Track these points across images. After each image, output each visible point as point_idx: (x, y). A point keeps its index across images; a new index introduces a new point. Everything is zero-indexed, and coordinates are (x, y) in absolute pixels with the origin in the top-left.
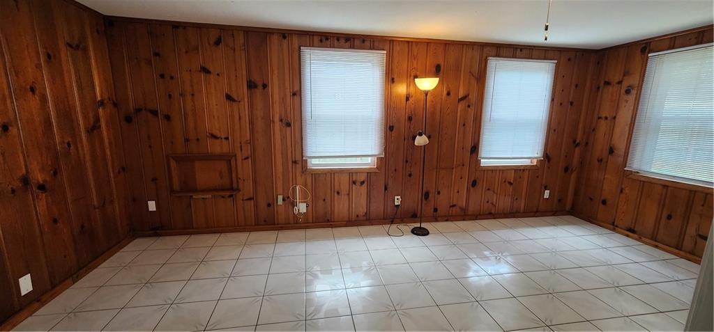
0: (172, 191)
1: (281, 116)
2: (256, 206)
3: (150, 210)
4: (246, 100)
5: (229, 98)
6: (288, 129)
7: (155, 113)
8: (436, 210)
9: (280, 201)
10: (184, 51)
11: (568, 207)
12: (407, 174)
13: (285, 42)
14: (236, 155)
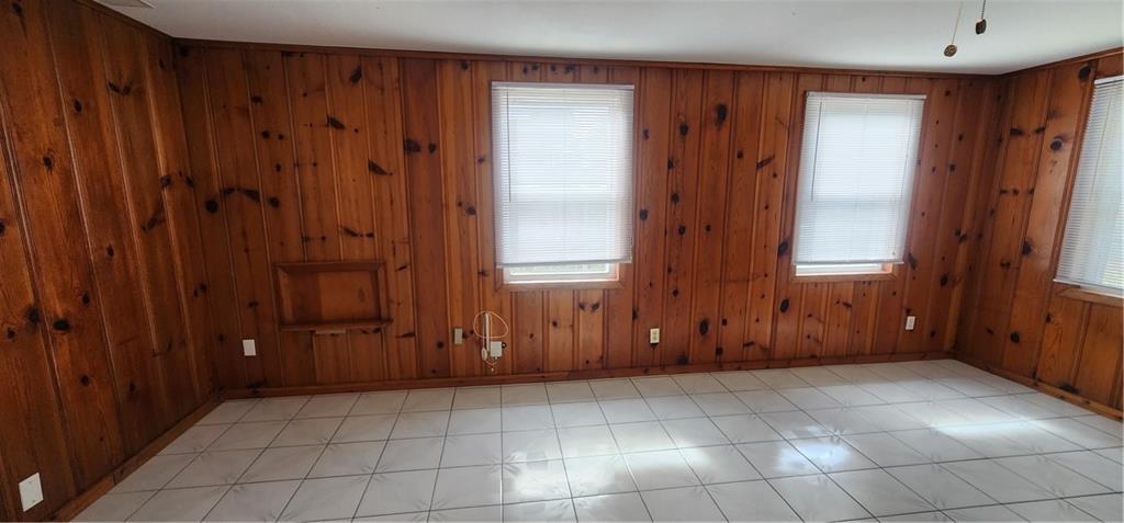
0: (282, 323)
1: (459, 196)
2: (419, 346)
3: (246, 354)
4: (402, 171)
5: (374, 168)
6: (472, 217)
7: (254, 195)
8: (719, 351)
9: (459, 339)
10: (301, 92)
11: (948, 345)
12: (671, 291)
13: (466, 75)
14: (385, 264)
